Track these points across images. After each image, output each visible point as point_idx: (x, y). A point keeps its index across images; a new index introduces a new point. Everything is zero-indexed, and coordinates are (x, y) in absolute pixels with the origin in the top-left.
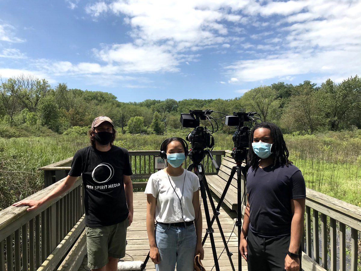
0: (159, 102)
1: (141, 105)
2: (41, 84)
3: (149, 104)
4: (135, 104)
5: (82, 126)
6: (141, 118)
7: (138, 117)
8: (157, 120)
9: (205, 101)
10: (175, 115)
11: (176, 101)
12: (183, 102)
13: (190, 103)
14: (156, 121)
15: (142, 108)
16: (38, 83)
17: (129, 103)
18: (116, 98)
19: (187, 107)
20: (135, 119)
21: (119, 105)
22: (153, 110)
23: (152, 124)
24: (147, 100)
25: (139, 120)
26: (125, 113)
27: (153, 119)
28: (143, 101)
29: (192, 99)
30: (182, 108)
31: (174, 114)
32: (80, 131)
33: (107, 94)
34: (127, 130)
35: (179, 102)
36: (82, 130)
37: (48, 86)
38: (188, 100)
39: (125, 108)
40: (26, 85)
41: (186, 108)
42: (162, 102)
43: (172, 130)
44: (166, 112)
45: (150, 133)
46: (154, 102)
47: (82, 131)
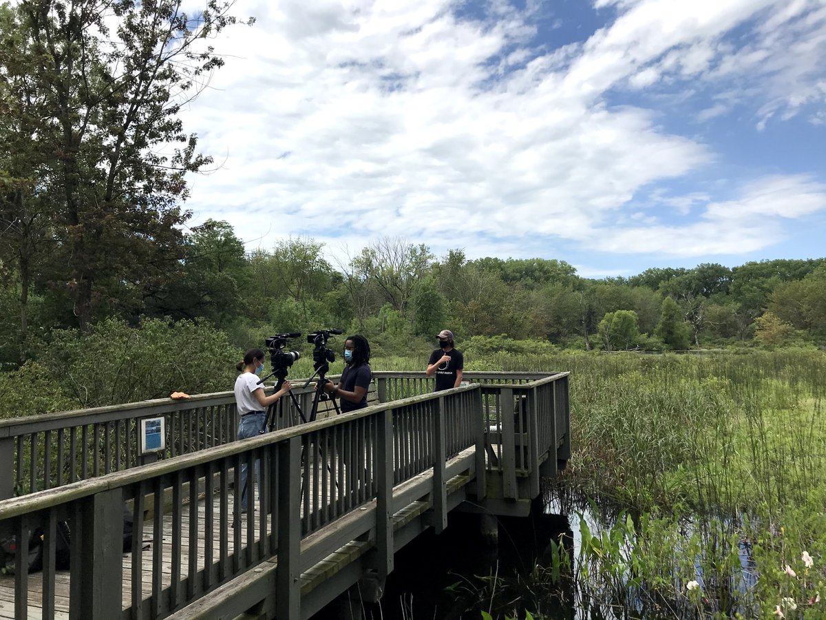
0: (680, 273)
1: (635, 282)
2: (417, 254)
3: (653, 280)
4: (620, 281)
5: (490, 335)
6: (630, 313)
7: (624, 312)
8: (671, 317)
9: (811, 262)
10: (721, 304)
11: (726, 267)
12: (743, 268)
13: (765, 271)
14: (668, 320)
15: (636, 290)
16: (413, 251)
17: (605, 281)
18: (574, 270)
19: (757, 281)
20: (615, 316)
21: (580, 285)
22: (665, 294)
23: (660, 326)
24: (650, 271)
25: (625, 318)
26: (595, 304)
27: (662, 315)
28: (641, 272)
29: (772, 259)
30: (741, 285)
31: (723, 300)
32: (485, 346)
33: (554, 263)
34: (598, 343)
35: (734, 269)
36: (490, 343)
37: (429, 257)
38: (758, 262)
39: (594, 291)
40: (392, 258)
41: (753, 285)
42: (689, 272)
43: (717, 340)
44: (699, 297)
45: (654, 349)
46: (668, 274)
47: (488, 346)
